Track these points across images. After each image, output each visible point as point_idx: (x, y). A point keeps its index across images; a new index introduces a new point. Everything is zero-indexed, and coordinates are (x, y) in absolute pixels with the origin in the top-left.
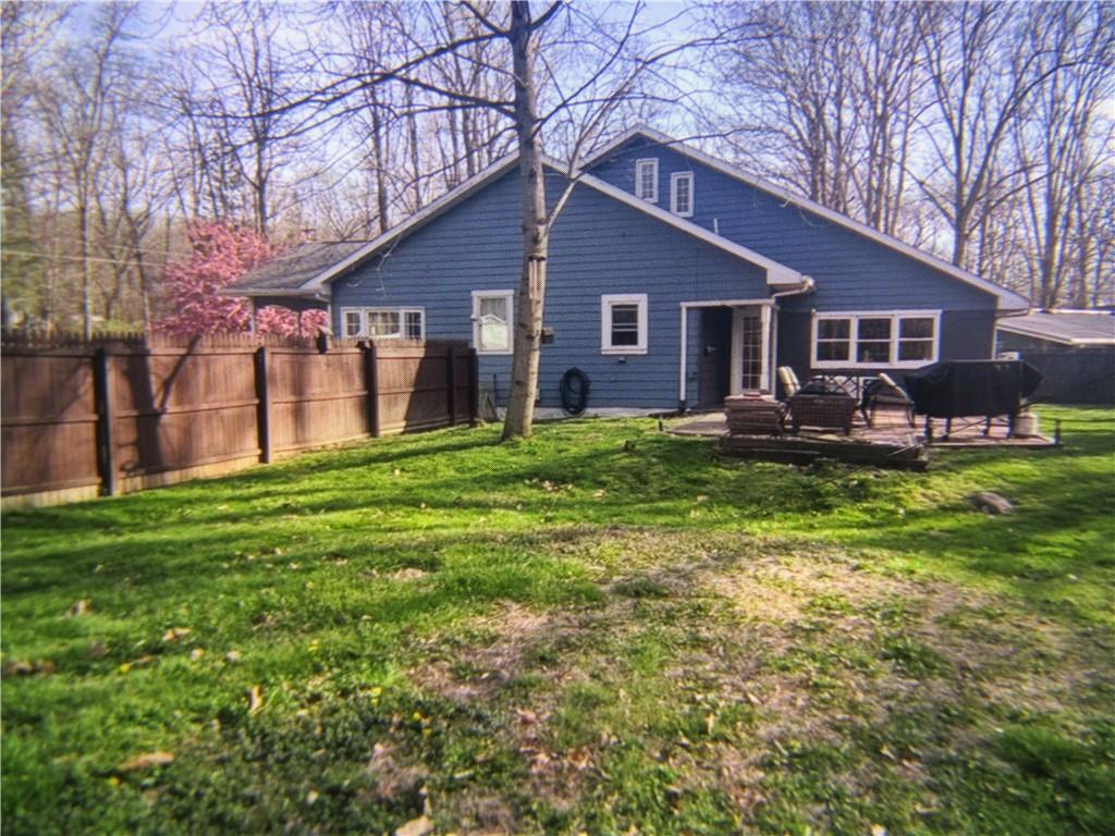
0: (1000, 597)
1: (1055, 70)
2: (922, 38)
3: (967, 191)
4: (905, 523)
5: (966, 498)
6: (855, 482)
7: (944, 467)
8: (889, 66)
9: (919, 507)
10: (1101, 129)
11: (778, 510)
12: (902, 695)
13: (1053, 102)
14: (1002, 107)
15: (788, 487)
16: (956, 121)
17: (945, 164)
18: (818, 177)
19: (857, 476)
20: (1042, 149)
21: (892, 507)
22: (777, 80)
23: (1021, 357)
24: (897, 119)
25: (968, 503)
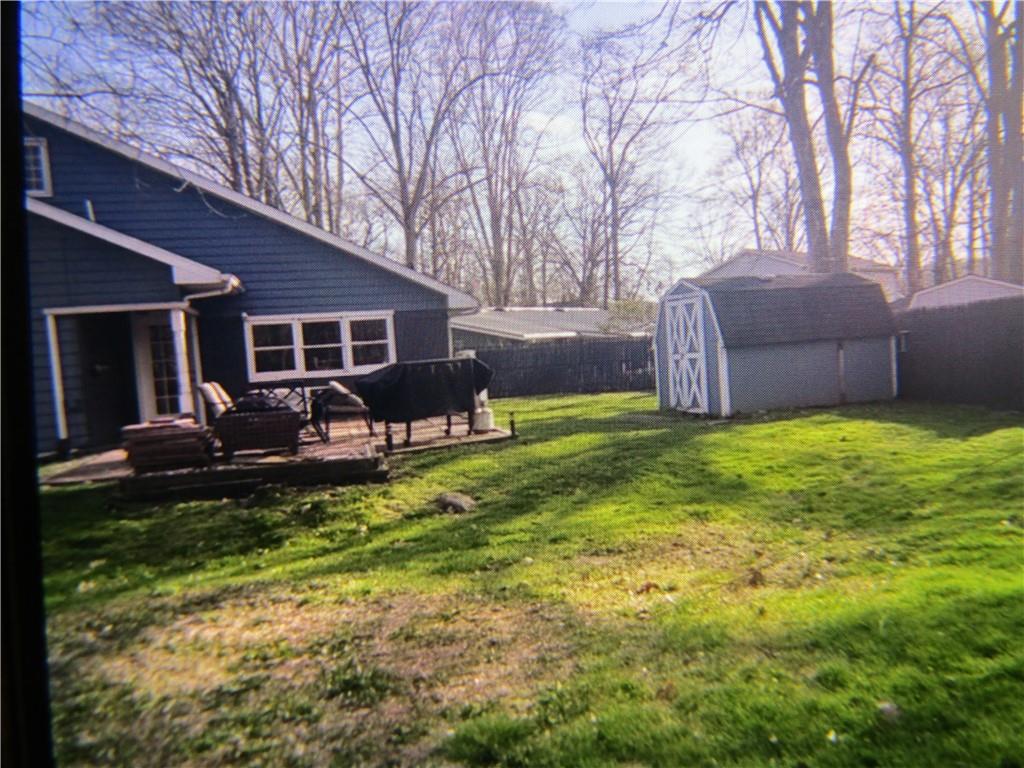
0: (457, 595)
1: (481, 77)
2: (345, 23)
3: (411, 188)
4: (368, 540)
5: (430, 502)
6: (309, 506)
7: (406, 474)
8: (311, 46)
9: (383, 521)
10: (529, 139)
11: (210, 558)
12: (349, 731)
13: (484, 108)
14: (436, 107)
15: (221, 527)
16: (391, 116)
17: (385, 159)
18: (239, 160)
19: (308, 500)
20: (480, 153)
21: (353, 525)
22: (168, 39)
23: (477, 354)
24: (328, 106)
25: (433, 507)
